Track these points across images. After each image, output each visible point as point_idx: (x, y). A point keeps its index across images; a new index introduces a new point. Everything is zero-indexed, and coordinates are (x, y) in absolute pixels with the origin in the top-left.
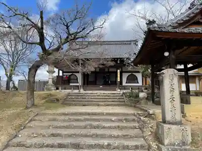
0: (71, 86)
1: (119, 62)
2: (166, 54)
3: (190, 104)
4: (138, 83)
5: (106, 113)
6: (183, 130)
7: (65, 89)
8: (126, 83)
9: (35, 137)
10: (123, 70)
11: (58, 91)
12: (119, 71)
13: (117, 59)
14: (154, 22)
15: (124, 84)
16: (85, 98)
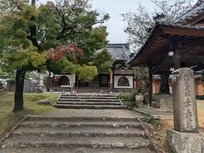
0: (63, 88)
2: (171, 54)
5: (105, 118)
7: (56, 91)
8: (118, 85)
10: (115, 73)
11: (49, 93)
15: (116, 86)
16: (79, 101)
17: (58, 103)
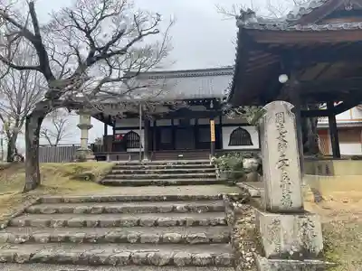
0: (129, 153)
1: (212, 107)
2: (283, 79)
3: (333, 175)
4: (252, 144)
5: (168, 197)
6: (305, 224)
7: (118, 158)
8: (230, 145)
9: (22, 243)
10: (223, 123)
12: (212, 122)
13: (209, 100)
14: (250, 13)
15: (226, 146)
16: (144, 173)
17: (106, 178)
